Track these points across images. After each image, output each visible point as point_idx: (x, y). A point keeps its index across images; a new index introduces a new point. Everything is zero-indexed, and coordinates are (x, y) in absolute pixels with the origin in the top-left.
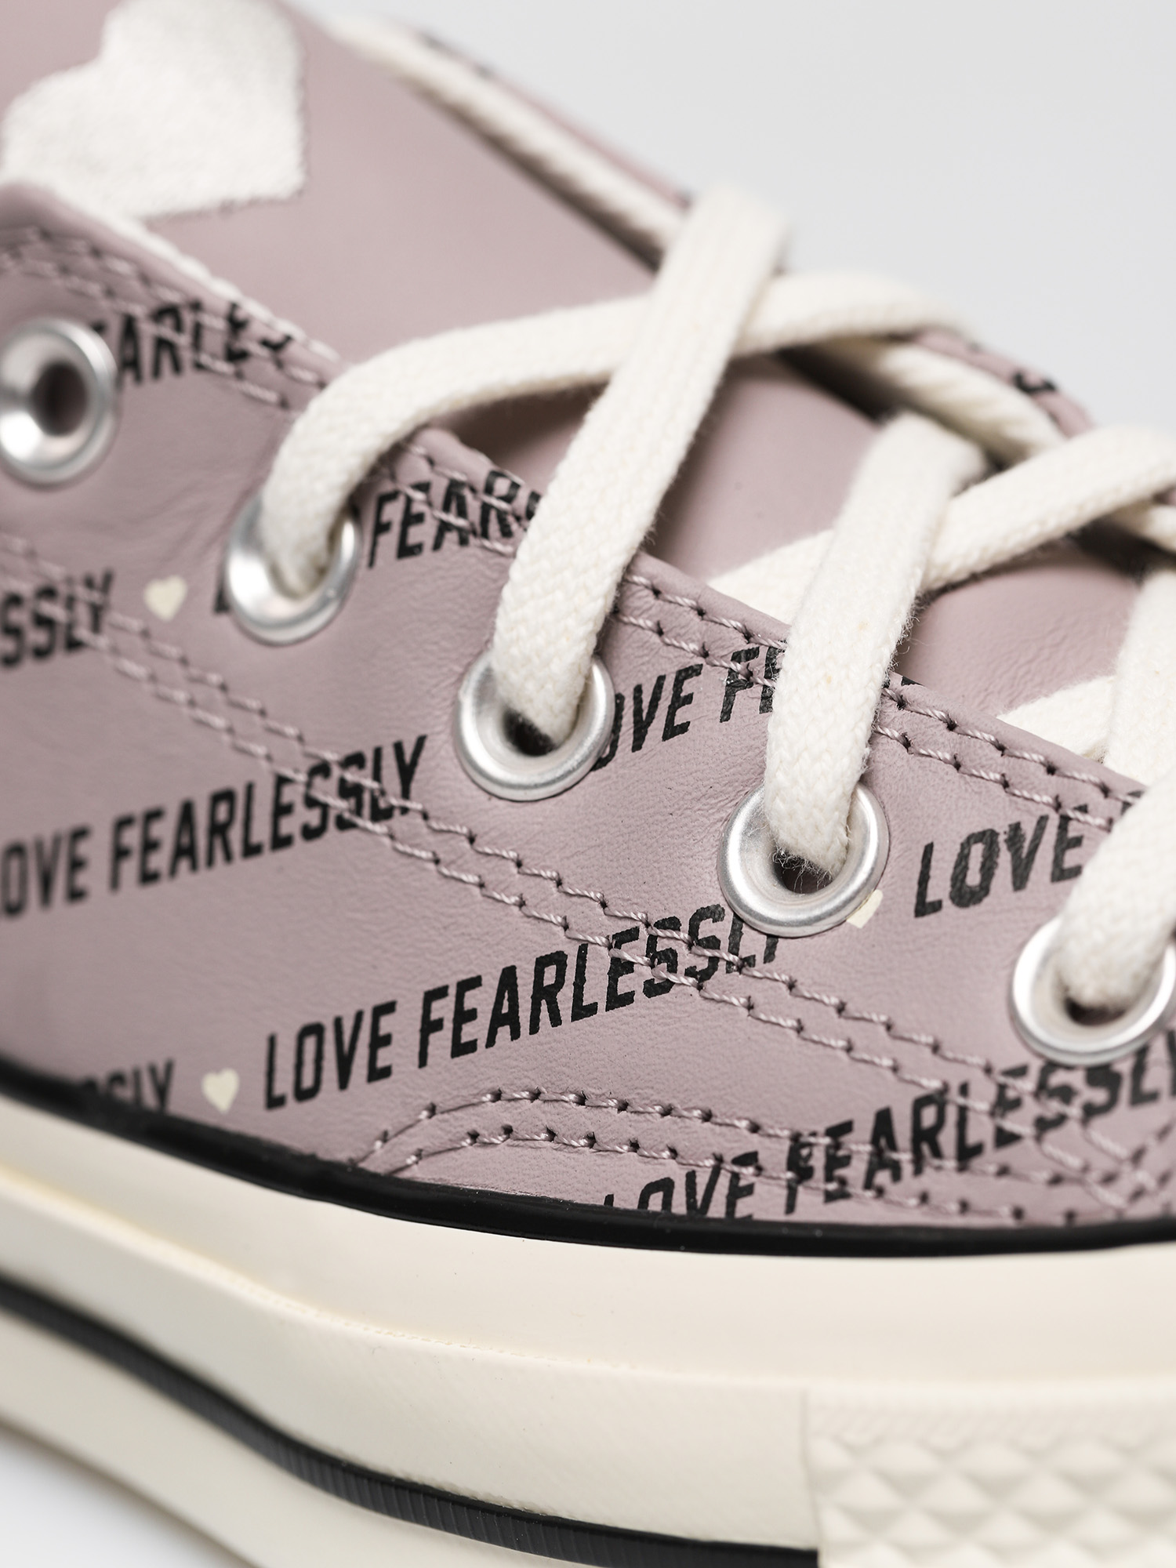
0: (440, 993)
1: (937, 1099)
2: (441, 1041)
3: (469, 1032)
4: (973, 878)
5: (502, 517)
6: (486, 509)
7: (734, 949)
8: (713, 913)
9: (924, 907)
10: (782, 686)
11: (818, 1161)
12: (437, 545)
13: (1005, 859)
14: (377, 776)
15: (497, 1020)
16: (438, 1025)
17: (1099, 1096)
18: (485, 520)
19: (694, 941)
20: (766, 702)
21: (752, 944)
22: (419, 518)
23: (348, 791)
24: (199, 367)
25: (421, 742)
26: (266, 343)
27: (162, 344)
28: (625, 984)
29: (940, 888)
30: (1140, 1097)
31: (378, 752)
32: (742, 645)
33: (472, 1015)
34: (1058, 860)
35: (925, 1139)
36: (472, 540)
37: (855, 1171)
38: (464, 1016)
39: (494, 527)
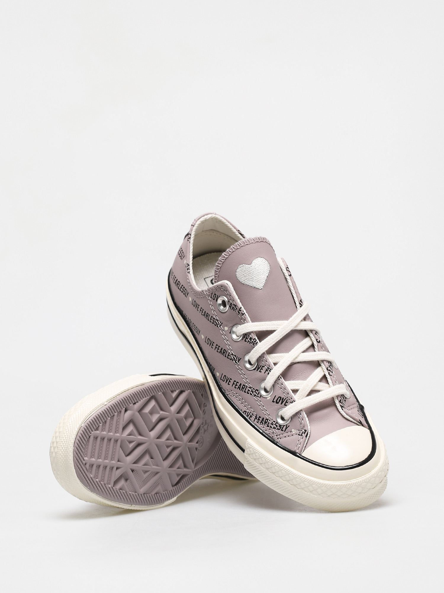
0: (235, 381)
1: (268, 420)
2: (234, 385)
3: (236, 387)
4: (278, 401)
5: (254, 343)
6: (253, 342)
7: (258, 395)
8: (258, 390)
9: (273, 402)
10: (270, 373)
11: (257, 418)
12: (248, 342)
13: (281, 401)
14: (237, 359)
15: (238, 387)
16: (234, 384)
17: (279, 428)
18: (252, 343)
19: (255, 392)
20: (268, 374)
21: (259, 395)
22: (247, 339)
23: (234, 358)
24: (236, 311)
25: (241, 358)
26: (242, 313)
27: (233, 307)
28: (249, 392)
29: (275, 400)
30: (282, 430)
31: (237, 357)
32: (268, 367)
33: (237, 385)
34: (285, 404)
35: (266, 422)
36: (251, 344)
37: (260, 421)
38: (236, 385)
39: (253, 344)
